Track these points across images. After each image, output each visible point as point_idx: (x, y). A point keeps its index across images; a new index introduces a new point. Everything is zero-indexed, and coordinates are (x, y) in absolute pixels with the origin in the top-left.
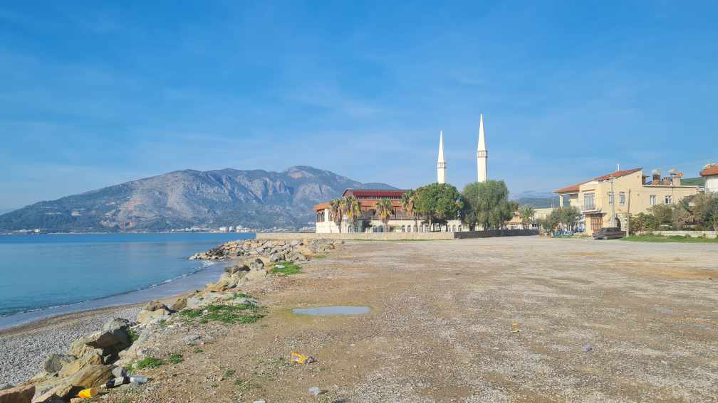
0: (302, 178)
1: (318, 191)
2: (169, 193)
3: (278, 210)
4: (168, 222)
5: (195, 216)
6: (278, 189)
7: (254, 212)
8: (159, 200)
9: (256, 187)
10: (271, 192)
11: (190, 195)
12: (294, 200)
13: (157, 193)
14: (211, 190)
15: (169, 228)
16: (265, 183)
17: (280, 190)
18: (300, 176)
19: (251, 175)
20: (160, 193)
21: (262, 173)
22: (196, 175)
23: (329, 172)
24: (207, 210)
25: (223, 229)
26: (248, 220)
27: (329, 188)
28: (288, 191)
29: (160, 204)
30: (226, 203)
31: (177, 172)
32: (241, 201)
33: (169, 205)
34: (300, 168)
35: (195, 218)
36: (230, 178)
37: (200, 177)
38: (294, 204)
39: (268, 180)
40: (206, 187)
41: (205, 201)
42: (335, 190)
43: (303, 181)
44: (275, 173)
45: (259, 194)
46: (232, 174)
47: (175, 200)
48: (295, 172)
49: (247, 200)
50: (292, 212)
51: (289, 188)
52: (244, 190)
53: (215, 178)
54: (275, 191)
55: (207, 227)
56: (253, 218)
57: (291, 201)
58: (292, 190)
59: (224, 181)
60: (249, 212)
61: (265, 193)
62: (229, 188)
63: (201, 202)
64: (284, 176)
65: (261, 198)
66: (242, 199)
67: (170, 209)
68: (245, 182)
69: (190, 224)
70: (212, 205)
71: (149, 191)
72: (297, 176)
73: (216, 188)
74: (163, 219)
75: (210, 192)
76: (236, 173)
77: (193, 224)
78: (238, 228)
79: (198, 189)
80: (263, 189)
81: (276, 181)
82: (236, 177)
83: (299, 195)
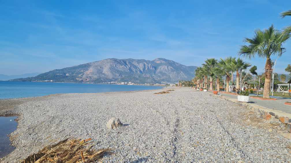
0: (160, 63)
1: (167, 68)
2: (104, 67)
3: (148, 76)
4: (102, 79)
5: (113, 77)
6: (150, 67)
7: (138, 76)
8: (100, 70)
9: (141, 66)
10: (146, 69)
11: (112, 69)
12: (156, 72)
13: (99, 67)
14: (121, 67)
15: (102, 82)
16: (144, 65)
17: (151, 68)
18: (160, 62)
19: (139, 61)
20: (101, 67)
21: (144, 61)
22: (115, 60)
23: (173, 61)
24: (118, 75)
25: (123, 83)
26: (134, 80)
27: (172, 67)
28: (154, 68)
29: (100, 72)
30: (127, 72)
31: (108, 59)
32: (133, 71)
33: (103, 72)
34: (160, 59)
35: (113, 78)
36: (130, 62)
37: (117, 61)
38: (156, 74)
39: (145, 63)
40: (119, 65)
41: (118, 71)
42: (174, 68)
43: (161, 64)
44: (149, 61)
45: (142, 70)
46: (131, 61)
47: (106, 71)
48: (157, 61)
49: (136, 71)
50: (155, 78)
51: (154, 67)
52: (136, 67)
53: (124, 62)
54: (148, 68)
55: (118, 82)
56: (137, 79)
57: (155, 73)
58: (156, 68)
59: (127, 63)
60: (136, 77)
61: (144, 69)
62: (129, 66)
63: (116, 71)
64: (153, 62)
65: (142, 71)
66: (134, 71)
67: (104, 74)
68: (136, 64)
69: (111, 81)
70: (121, 73)
71: (97, 66)
72: (158, 62)
73: (123, 66)
74: (100, 78)
75: (121, 68)
76: (133, 60)
77: (112, 81)
78: (129, 83)
79: (116, 66)
80: (143, 67)
81: (149, 64)
82: (133, 62)
83: (158, 70)
